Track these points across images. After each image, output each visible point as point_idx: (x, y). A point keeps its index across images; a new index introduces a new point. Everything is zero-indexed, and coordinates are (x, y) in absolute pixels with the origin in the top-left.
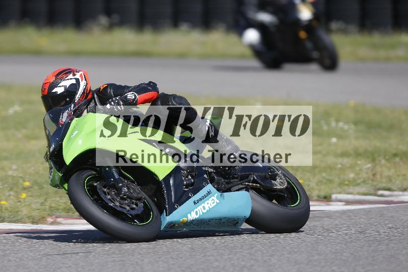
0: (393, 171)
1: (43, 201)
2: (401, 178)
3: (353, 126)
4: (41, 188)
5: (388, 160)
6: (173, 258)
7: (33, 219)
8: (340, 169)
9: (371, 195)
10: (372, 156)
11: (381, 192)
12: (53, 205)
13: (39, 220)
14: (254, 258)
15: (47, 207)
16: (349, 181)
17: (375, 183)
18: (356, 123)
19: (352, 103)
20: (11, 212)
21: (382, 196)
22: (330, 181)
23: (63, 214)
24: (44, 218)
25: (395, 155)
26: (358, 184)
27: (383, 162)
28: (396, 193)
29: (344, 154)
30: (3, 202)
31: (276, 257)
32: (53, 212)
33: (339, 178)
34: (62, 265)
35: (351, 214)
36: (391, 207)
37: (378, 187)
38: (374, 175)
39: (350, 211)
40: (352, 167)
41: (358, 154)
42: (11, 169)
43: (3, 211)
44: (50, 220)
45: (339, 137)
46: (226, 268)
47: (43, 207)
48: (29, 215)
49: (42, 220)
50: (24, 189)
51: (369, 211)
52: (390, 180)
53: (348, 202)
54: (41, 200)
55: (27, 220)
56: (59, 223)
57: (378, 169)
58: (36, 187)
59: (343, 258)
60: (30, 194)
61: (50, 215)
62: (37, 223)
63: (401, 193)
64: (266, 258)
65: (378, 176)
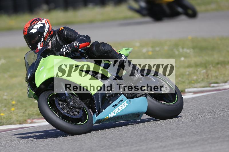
0: (218, 73)
1: (24, 111)
2: (223, 76)
3: (192, 50)
4: (22, 104)
5: (214, 67)
6: (101, 135)
7: (20, 122)
8: (189, 75)
9: (207, 87)
10: (205, 65)
11: (212, 85)
12: (30, 113)
13: (23, 122)
14: (146, 129)
15: (27, 114)
16: (194, 81)
17: (209, 80)
18: (194, 48)
19: (190, 37)
20: (7, 119)
21: (213, 87)
22: (184, 82)
23: (36, 117)
24: (26, 120)
25: (218, 64)
26: (199, 82)
27: (212, 68)
28: (221, 84)
29: (189, 66)
30: (2, 114)
31: (159, 128)
32: (30, 116)
33: (188, 80)
34: (39, 146)
35: (197, 99)
36: (220, 92)
37: (210, 82)
38: (208, 76)
39: (197, 97)
40: (195, 73)
41: (197, 65)
42: (4, 95)
43: (3, 119)
44: (29, 121)
45: (185, 57)
46: (132, 137)
47: (25, 115)
48: (17, 120)
49: (25, 122)
50: (13, 105)
51: (207, 96)
52: (217, 78)
53: (195, 93)
54: (23, 110)
55: (16, 122)
56: (35, 122)
57: (209, 72)
58: (19, 104)
59: (196, 124)
60: (16, 108)
61: (29, 119)
62: (22, 124)
63: (223, 84)
64: (153, 129)
65: (210, 76)
